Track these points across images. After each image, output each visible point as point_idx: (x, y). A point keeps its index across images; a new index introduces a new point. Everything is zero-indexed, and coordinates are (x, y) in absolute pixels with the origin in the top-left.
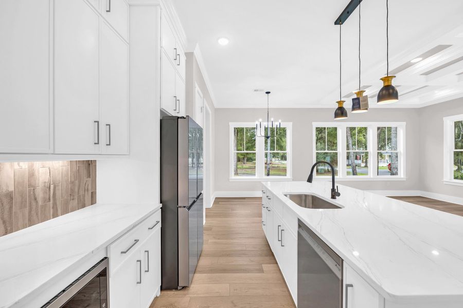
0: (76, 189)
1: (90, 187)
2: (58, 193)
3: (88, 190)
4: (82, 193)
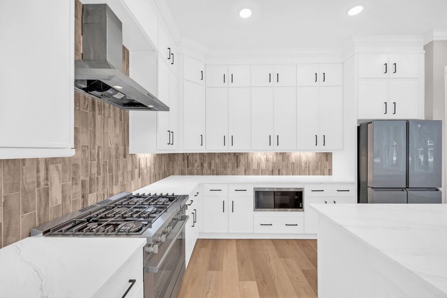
0: (319, 166)
1: (328, 166)
2: (310, 166)
3: (326, 167)
4: (322, 168)
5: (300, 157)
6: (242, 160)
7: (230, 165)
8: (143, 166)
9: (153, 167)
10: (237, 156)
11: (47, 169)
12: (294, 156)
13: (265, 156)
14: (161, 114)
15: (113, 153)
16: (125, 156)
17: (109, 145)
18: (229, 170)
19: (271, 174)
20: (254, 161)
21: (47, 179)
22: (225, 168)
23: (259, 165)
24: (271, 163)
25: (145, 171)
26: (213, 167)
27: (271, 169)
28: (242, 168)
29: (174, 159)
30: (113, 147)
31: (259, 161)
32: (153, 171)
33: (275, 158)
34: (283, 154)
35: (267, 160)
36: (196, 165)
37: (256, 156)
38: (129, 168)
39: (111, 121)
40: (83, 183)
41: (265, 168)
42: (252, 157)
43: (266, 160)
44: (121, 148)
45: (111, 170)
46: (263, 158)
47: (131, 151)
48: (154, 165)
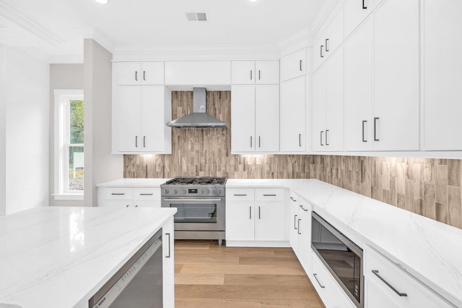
6: (368, 169)
7: (354, 175)
11: (181, 159)
13: (404, 164)
15: (216, 153)
16: (227, 155)
17: (213, 149)
18: (354, 184)
19: (418, 210)
20: (384, 173)
21: (181, 162)
22: (350, 179)
23: (392, 183)
24: (418, 183)
25: (254, 167)
27: (417, 198)
28: (368, 183)
30: (216, 150)
31: (394, 175)
32: (267, 168)
33: (427, 172)
37: (388, 163)
38: (232, 163)
40: (196, 166)
41: (404, 193)
42: (382, 165)
43: (407, 174)
44: (224, 151)
46: (401, 168)
47: (233, 152)
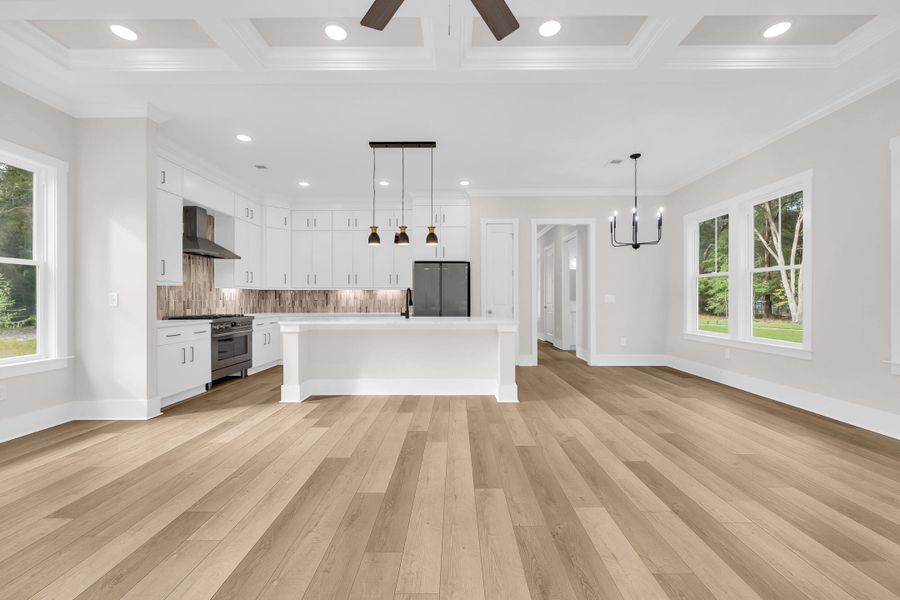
5: (386, 295)
6: (332, 298)
7: (320, 303)
8: (227, 299)
9: (238, 302)
10: (326, 293)
12: (381, 294)
14: (237, 261)
15: (203, 287)
16: (211, 290)
17: (200, 282)
18: (319, 307)
20: (342, 298)
22: (316, 305)
23: (347, 302)
24: (359, 301)
25: (230, 303)
26: (304, 305)
28: (331, 306)
29: (267, 297)
30: (202, 284)
32: (238, 304)
33: (363, 296)
34: (370, 292)
35: (355, 298)
36: (287, 303)
37: (345, 294)
38: (215, 298)
39: (200, 267)
41: (353, 306)
42: (341, 295)
44: (208, 285)
45: (200, 298)
46: (352, 296)
47: (216, 286)
48: (240, 300)
